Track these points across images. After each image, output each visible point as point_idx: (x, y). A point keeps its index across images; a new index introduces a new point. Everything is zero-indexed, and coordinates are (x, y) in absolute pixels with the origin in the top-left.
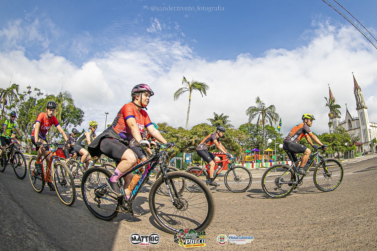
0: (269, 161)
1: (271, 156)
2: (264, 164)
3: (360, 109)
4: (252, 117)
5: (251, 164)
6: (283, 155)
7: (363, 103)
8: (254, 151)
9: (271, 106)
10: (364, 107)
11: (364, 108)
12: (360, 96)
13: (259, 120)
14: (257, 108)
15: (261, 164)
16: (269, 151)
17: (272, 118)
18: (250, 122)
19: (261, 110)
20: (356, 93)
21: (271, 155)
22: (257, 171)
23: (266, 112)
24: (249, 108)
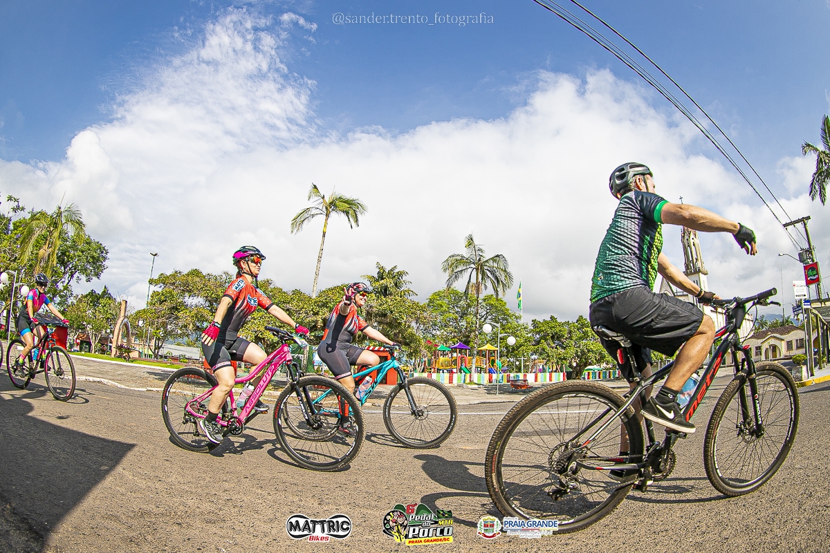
0: (487, 371)
1: (493, 361)
2: (476, 377)
3: (691, 274)
4: (454, 276)
5: (447, 375)
6: (520, 361)
7: (699, 262)
8: (456, 348)
9: (498, 256)
10: (699, 271)
11: (700, 274)
12: (693, 248)
13: (471, 284)
14: (467, 259)
15: (468, 375)
16: (489, 350)
17: (498, 282)
18: (449, 286)
19: (474, 263)
20: (685, 241)
21: (493, 358)
22: (460, 390)
23: (485, 268)
24: (450, 257)
